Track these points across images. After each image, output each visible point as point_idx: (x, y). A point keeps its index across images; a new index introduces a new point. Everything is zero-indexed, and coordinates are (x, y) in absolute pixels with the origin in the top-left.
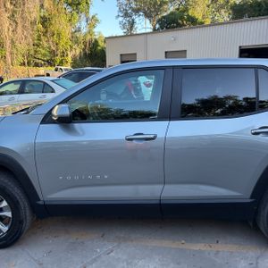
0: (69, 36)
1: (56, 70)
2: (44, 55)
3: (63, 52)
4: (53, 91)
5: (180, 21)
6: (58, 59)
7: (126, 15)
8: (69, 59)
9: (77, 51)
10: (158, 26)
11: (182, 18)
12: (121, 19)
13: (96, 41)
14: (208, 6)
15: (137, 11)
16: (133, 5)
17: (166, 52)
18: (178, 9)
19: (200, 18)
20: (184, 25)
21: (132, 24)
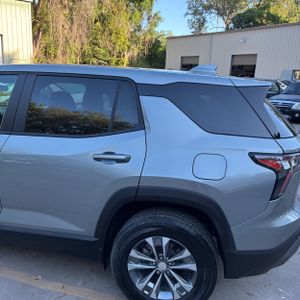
0: (129, 35)
3: (120, 53)
6: (114, 59)
7: (196, 13)
8: (126, 60)
9: (135, 52)
10: (231, 26)
11: (260, 16)
12: (190, 17)
13: (157, 41)
17: (233, 56)
18: (258, 6)
19: (284, 16)
21: (202, 23)
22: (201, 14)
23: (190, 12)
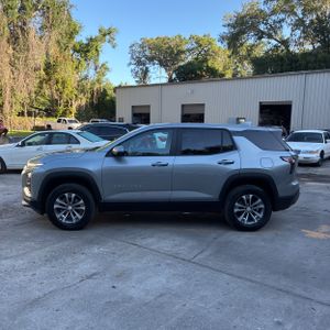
0: (76, 85)
1: (59, 121)
2: (43, 104)
3: (67, 102)
4: (78, 142)
5: (199, 72)
6: (61, 109)
7: (139, 63)
8: (74, 109)
9: (83, 101)
10: (174, 76)
11: (201, 69)
12: (133, 67)
13: (105, 90)
14: (229, 57)
15: (151, 59)
16: (147, 53)
17: (183, 106)
18: (197, 59)
19: (221, 69)
20: (203, 76)
21: (146, 72)
22: (144, 64)
23: (133, 62)
